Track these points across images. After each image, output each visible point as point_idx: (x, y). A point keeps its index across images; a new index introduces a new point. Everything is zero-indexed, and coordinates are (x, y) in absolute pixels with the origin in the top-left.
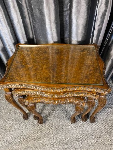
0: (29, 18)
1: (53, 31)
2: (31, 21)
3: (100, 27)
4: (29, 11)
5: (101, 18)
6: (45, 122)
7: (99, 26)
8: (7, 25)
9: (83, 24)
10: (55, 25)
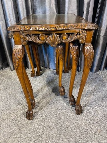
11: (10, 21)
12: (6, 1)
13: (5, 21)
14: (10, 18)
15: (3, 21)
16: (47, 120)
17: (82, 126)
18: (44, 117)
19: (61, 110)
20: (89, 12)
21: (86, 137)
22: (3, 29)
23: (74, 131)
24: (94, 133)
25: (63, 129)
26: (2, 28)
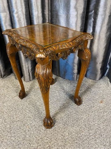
13: (10, 13)
14: (17, 8)
15: (6, 12)
22: (7, 24)
26: (5, 23)
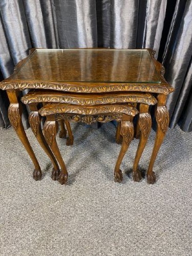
0: (53, 17)
1: (86, 30)
2: (56, 23)
3: (154, 23)
4: (53, 5)
5: (155, 8)
6: (70, 183)
7: (153, 21)
8: (20, 19)
9: (130, 22)
10: (90, 21)
11: (20, 54)
12: (11, 23)
14: (18, 50)
16: (88, 219)
17: (138, 227)
18: (83, 215)
19: (108, 203)
20: (155, 41)
21: (144, 244)
23: (128, 235)
24: (155, 237)
25: (112, 232)
